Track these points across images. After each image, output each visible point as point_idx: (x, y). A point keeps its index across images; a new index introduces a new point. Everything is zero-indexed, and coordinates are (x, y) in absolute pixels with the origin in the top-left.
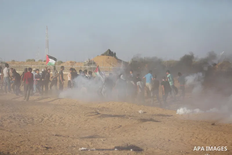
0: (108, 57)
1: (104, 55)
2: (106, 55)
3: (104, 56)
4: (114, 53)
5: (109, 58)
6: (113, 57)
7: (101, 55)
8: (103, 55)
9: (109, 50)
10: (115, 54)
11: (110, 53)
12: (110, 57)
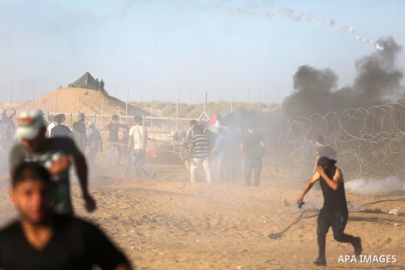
0: (85, 90)
1: (76, 87)
2: (81, 87)
3: (74, 89)
4: (100, 81)
5: (87, 94)
6: (99, 92)
7: (69, 86)
8: (73, 86)
9: (88, 75)
10: (102, 83)
11: (91, 83)
12: (90, 91)
